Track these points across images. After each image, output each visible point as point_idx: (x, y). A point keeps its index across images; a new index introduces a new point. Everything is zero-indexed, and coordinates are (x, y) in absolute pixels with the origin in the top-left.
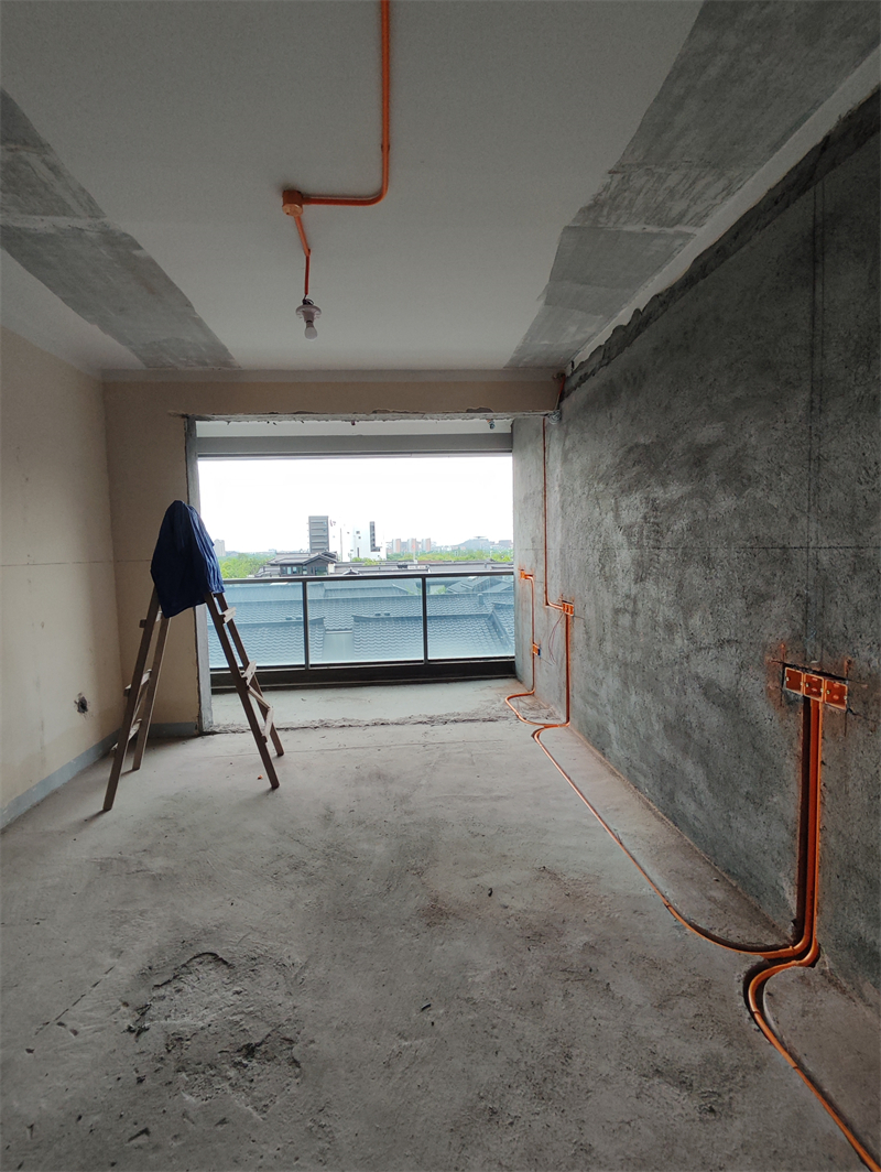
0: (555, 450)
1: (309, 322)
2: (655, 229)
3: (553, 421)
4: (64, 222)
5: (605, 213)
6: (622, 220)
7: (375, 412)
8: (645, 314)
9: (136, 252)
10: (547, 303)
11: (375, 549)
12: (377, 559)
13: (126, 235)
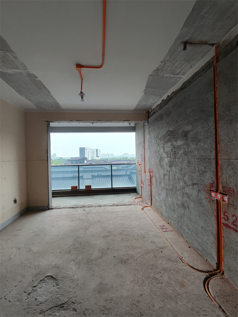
0: (147, 131)
1: (82, 98)
2: (172, 76)
3: (146, 124)
4: (17, 71)
5: (160, 71)
6: (164, 73)
7: (99, 121)
8: (170, 97)
9: (36, 79)
10: (144, 94)
11: (97, 156)
12: (98, 159)
13: (34, 75)
